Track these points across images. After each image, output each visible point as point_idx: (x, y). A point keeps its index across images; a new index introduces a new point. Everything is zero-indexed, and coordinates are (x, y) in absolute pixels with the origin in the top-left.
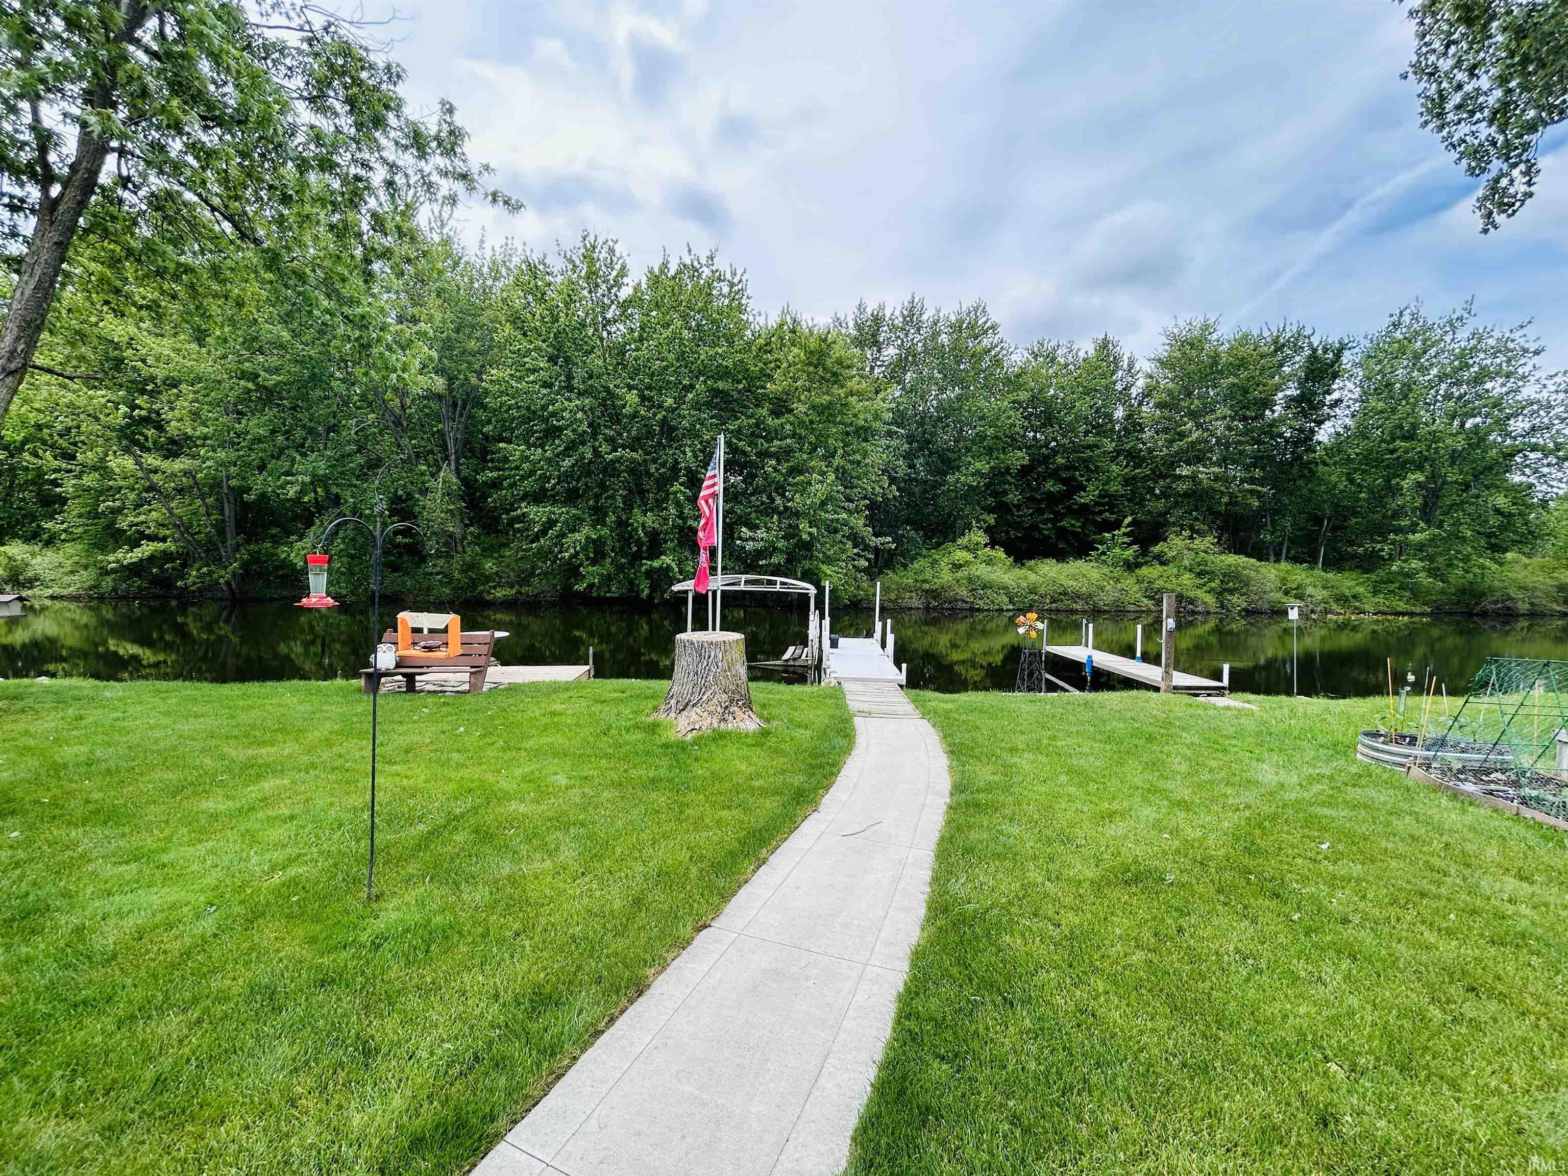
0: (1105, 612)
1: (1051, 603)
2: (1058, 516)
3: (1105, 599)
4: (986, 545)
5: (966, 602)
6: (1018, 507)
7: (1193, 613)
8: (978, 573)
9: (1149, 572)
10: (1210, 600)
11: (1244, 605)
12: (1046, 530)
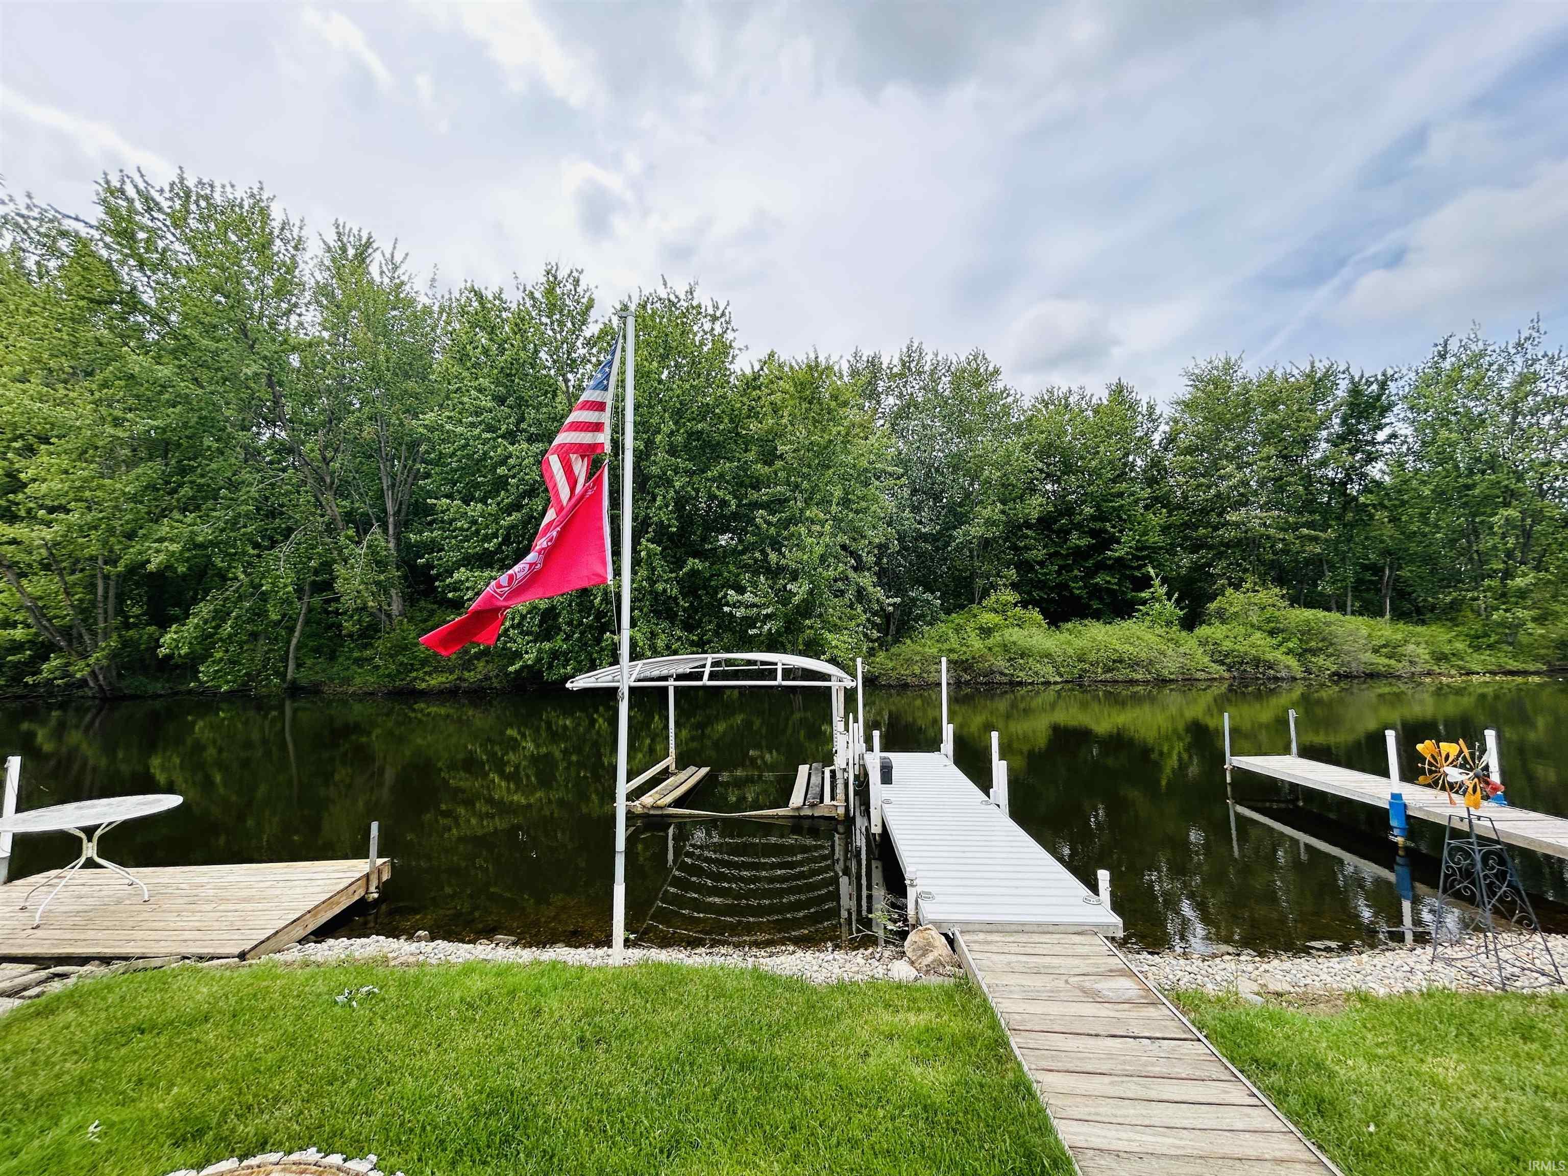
0: (1171, 681)
1: (1104, 672)
2: (1091, 573)
3: (1170, 666)
4: (1016, 605)
5: (1006, 675)
6: (1042, 564)
7: (1276, 679)
8: (1014, 638)
10: (1292, 662)
11: (1334, 668)
12: (1077, 588)
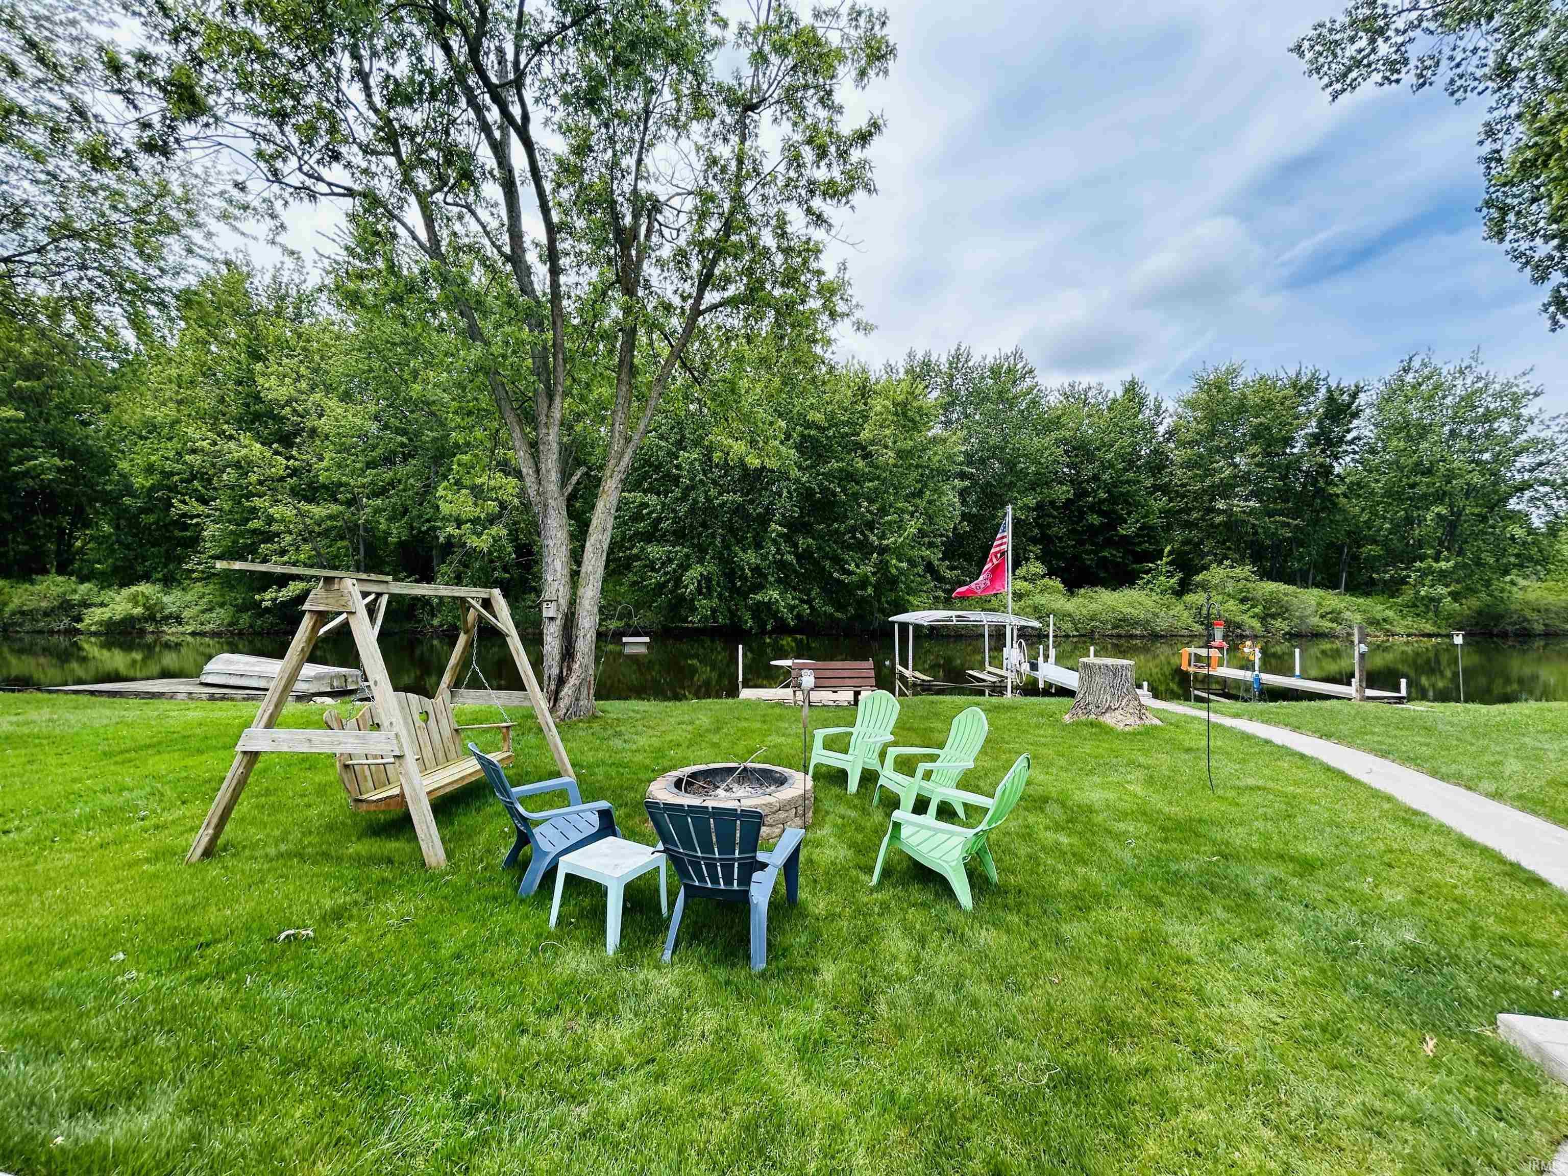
0: (1162, 637)
1: (1112, 628)
2: (1101, 547)
4: (1043, 576)
8: (1041, 602)
9: (1196, 598)
10: (1256, 624)
11: (1287, 629)
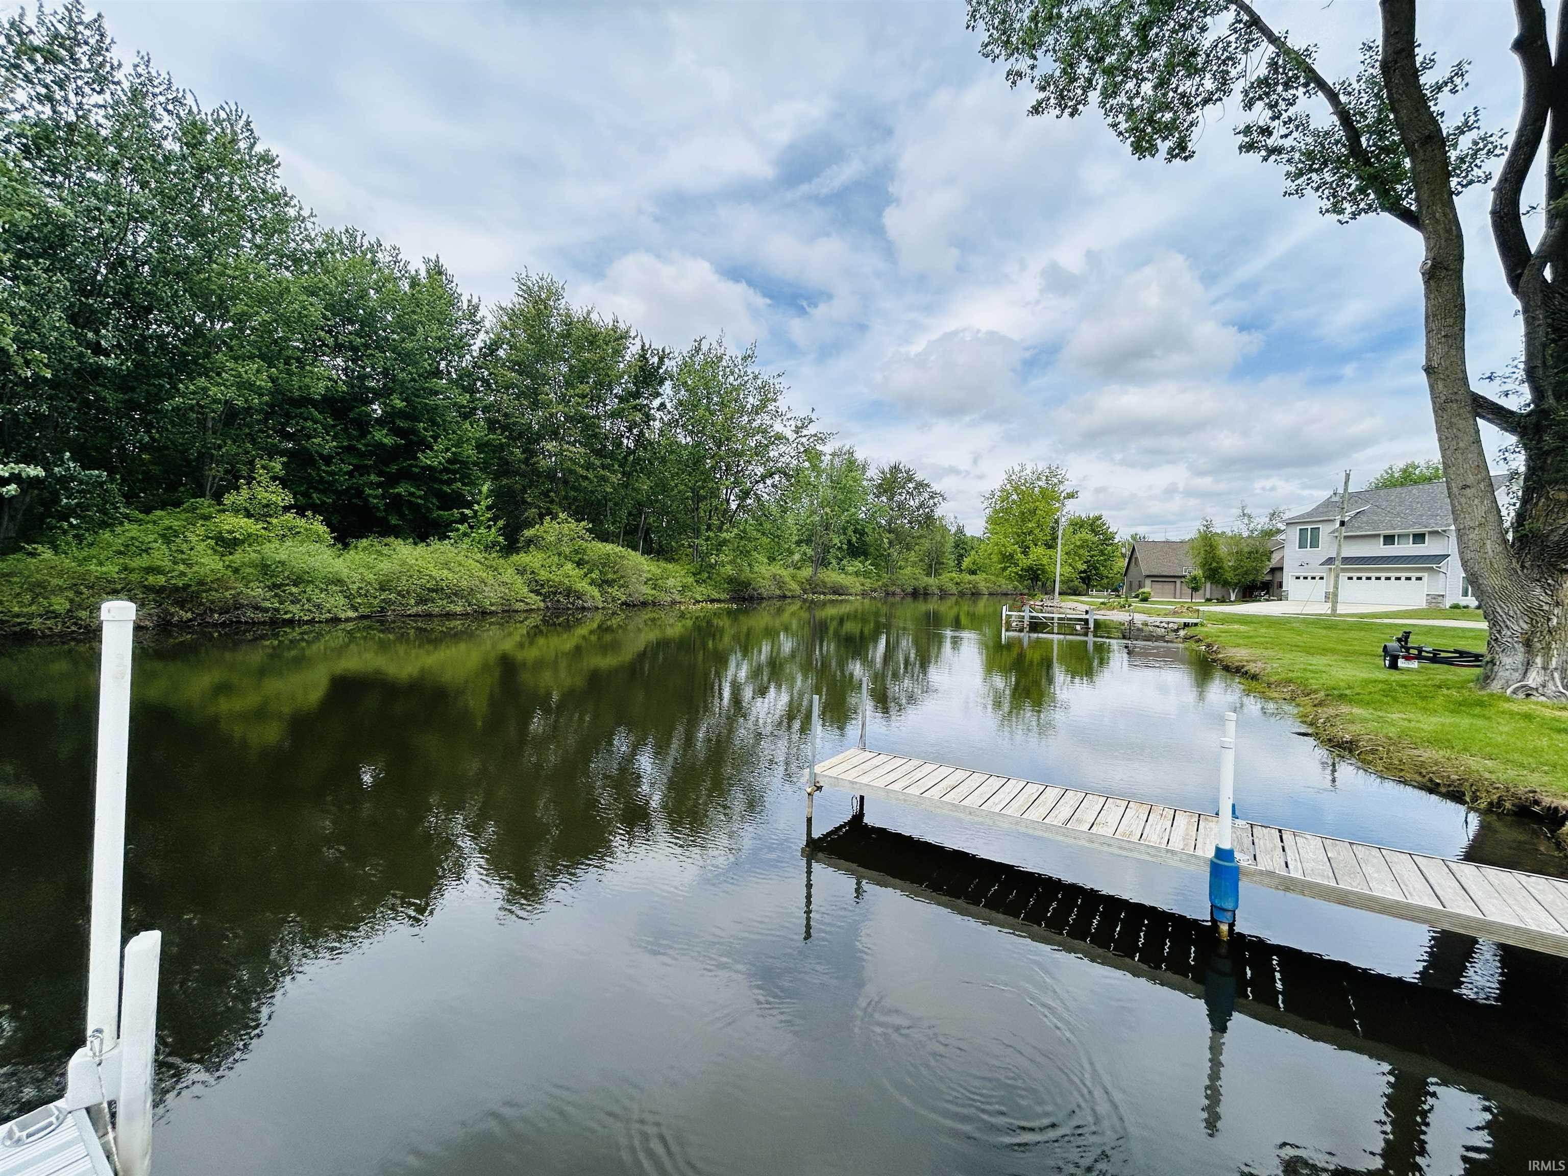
0: (491, 613)
1: (417, 604)
2: (393, 480)
3: (491, 596)
4: (286, 509)
6: (328, 460)
8: (283, 556)
9: (531, 559)
10: (595, 592)
11: (624, 598)
12: (374, 496)
